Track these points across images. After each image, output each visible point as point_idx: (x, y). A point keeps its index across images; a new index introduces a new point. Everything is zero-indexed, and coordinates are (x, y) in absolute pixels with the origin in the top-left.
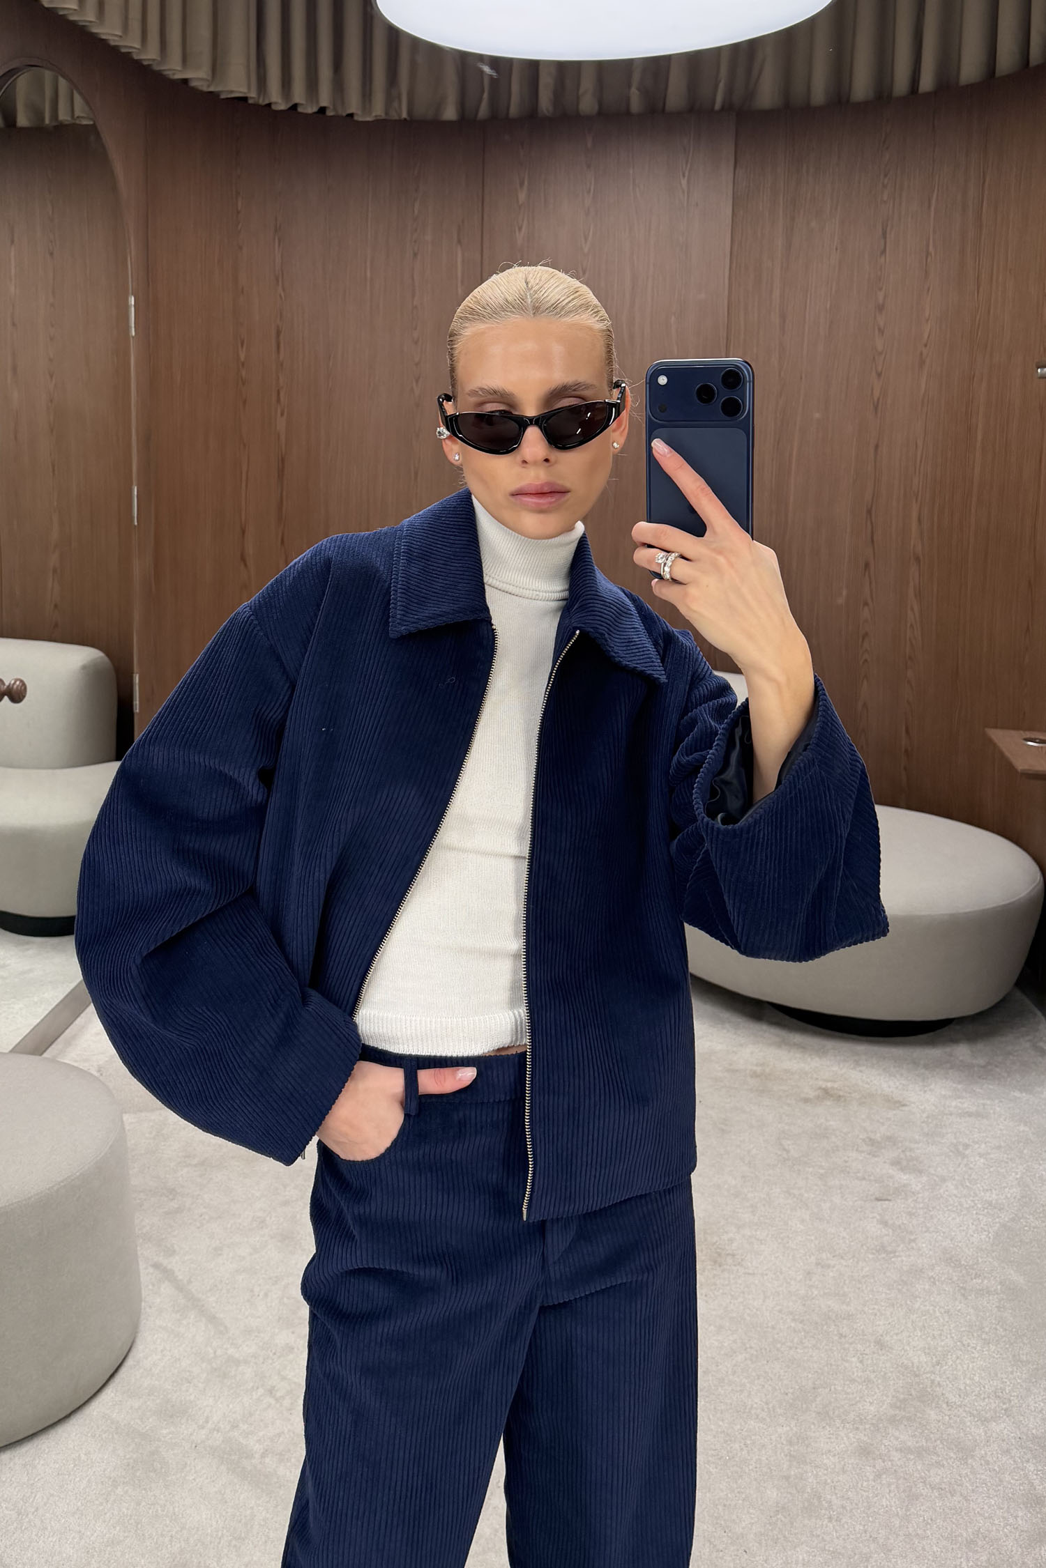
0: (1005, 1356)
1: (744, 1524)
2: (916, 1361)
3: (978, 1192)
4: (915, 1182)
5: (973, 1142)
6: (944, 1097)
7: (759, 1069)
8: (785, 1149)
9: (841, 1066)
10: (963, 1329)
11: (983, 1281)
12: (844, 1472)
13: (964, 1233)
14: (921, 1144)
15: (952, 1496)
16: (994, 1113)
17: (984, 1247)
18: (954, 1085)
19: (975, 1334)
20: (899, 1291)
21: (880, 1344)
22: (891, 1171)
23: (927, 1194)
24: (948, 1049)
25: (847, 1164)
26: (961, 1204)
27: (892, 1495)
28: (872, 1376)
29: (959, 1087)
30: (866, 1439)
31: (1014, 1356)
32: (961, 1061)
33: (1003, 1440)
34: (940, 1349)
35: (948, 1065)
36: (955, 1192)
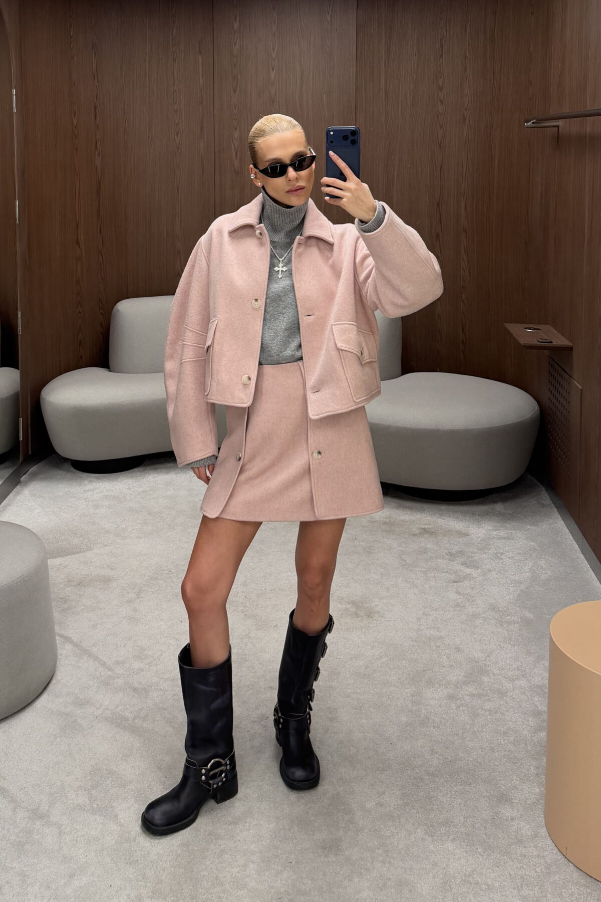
0: (523, 651)
1: (389, 733)
2: (476, 656)
3: (508, 576)
4: (474, 573)
5: (506, 551)
6: (490, 530)
7: (387, 521)
8: (403, 560)
9: (433, 517)
10: (501, 640)
11: (511, 618)
12: (441, 707)
13: (501, 596)
14: (477, 554)
15: (496, 713)
16: (517, 537)
17: (512, 601)
18: (495, 524)
19: (507, 642)
20: (467, 624)
21: (458, 649)
22: (461, 568)
23: (481, 578)
24: (491, 506)
25: (438, 565)
26: (499, 582)
27: (465, 715)
28: (454, 664)
29: (498, 524)
30: (451, 692)
31: (527, 651)
32: (499, 512)
33: (522, 688)
34: (489, 650)
35: (492, 514)
36: (496, 576)
